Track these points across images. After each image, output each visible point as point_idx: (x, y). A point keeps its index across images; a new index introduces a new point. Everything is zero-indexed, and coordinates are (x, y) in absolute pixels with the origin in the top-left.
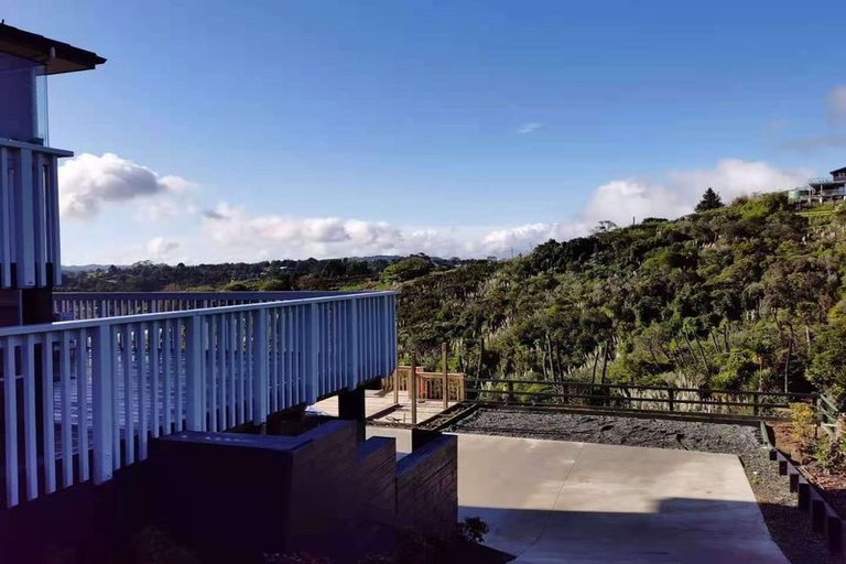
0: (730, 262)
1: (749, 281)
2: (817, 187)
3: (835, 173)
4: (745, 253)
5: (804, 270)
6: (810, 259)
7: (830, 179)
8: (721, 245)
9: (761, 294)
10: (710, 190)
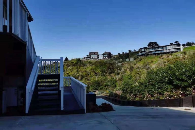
0: (73, 71)
1: (76, 74)
2: (85, 58)
3: (87, 56)
4: (75, 69)
5: (85, 72)
6: (86, 70)
7: (87, 57)
8: (71, 68)
9: (79, 76)
10: (66, 57)
